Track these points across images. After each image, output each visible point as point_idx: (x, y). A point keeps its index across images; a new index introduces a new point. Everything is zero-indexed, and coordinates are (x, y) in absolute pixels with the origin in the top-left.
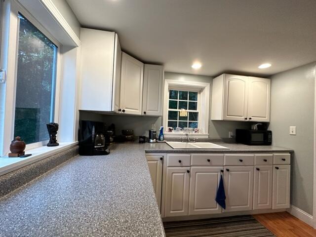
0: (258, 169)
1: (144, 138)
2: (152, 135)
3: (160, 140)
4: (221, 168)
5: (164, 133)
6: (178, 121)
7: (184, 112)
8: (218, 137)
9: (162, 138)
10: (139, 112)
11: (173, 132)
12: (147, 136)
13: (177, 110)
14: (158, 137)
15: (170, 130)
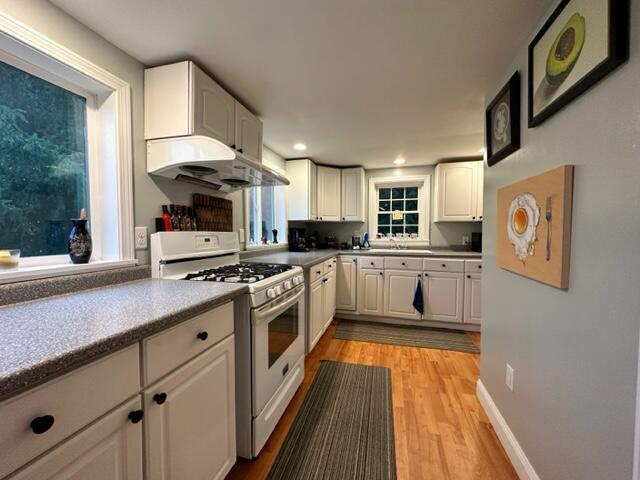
0: (469, 277)
1: (346, 244)
2: (355, 242)
3: (364, 246)
4: (420, 273)
5: (370, 239)
6: (391, 225)
7: (397, 215)
8: (445, 243)
9: (366, 245)
10: (337, 219)
11: (384, 239)
12: (350, 243)
13: (390, 212)
14: (362, 244)
15: (379, 237)
